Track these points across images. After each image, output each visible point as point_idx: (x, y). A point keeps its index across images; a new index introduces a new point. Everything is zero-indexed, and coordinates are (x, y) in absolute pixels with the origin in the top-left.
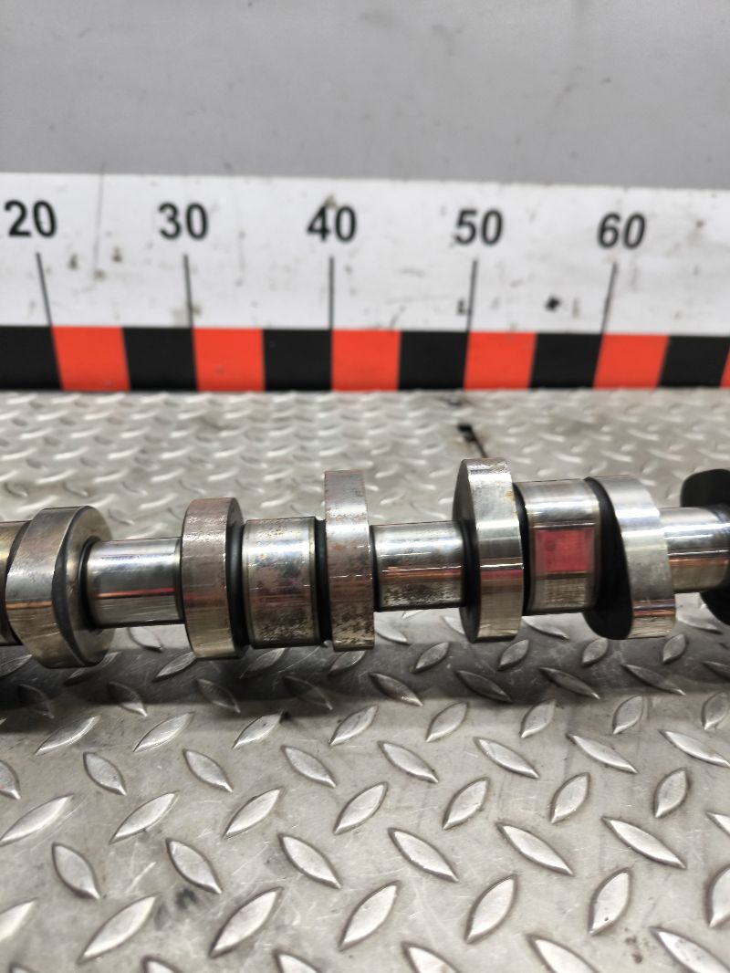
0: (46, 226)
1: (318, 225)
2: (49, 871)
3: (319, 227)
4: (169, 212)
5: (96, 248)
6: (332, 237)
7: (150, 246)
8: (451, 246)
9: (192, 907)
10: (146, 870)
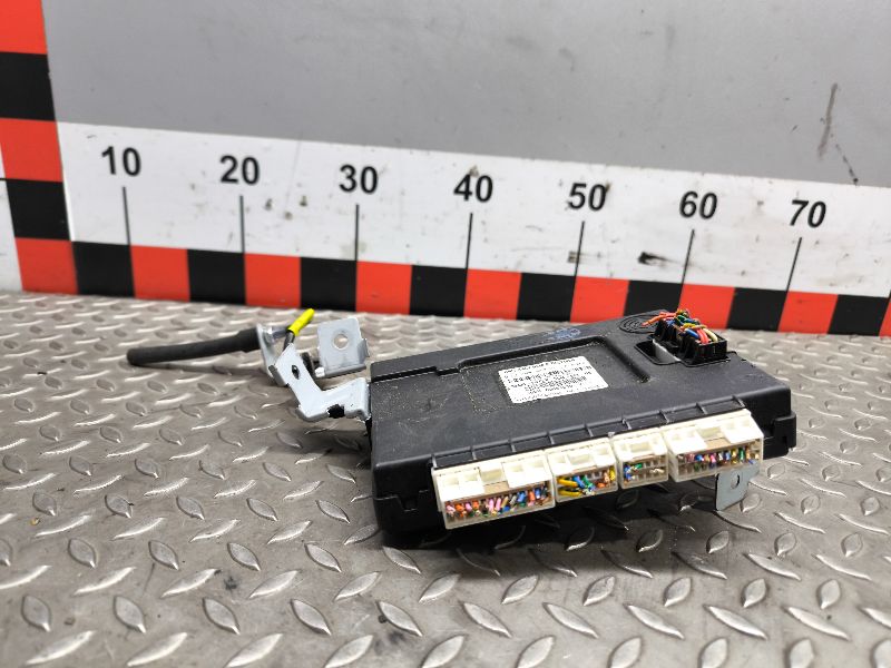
0: (251, 176)
1: (463, 188)
2: (291, 616)
3: (463, 189)
4: (348, 171)
5: (288, 195)
6: (473, 198)
7: (331, 196)
8: (566, 209)
9: (401, 643)
10: (363, 619)
